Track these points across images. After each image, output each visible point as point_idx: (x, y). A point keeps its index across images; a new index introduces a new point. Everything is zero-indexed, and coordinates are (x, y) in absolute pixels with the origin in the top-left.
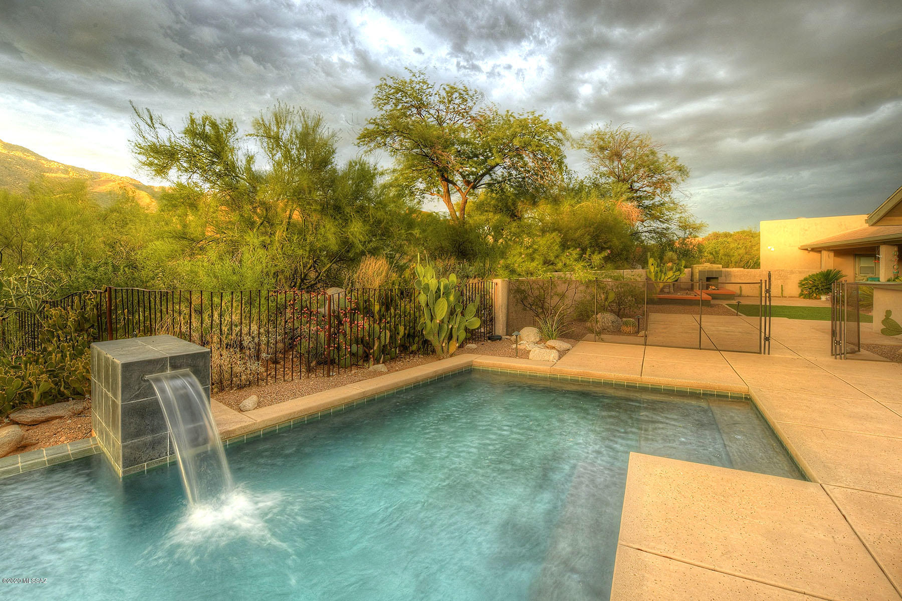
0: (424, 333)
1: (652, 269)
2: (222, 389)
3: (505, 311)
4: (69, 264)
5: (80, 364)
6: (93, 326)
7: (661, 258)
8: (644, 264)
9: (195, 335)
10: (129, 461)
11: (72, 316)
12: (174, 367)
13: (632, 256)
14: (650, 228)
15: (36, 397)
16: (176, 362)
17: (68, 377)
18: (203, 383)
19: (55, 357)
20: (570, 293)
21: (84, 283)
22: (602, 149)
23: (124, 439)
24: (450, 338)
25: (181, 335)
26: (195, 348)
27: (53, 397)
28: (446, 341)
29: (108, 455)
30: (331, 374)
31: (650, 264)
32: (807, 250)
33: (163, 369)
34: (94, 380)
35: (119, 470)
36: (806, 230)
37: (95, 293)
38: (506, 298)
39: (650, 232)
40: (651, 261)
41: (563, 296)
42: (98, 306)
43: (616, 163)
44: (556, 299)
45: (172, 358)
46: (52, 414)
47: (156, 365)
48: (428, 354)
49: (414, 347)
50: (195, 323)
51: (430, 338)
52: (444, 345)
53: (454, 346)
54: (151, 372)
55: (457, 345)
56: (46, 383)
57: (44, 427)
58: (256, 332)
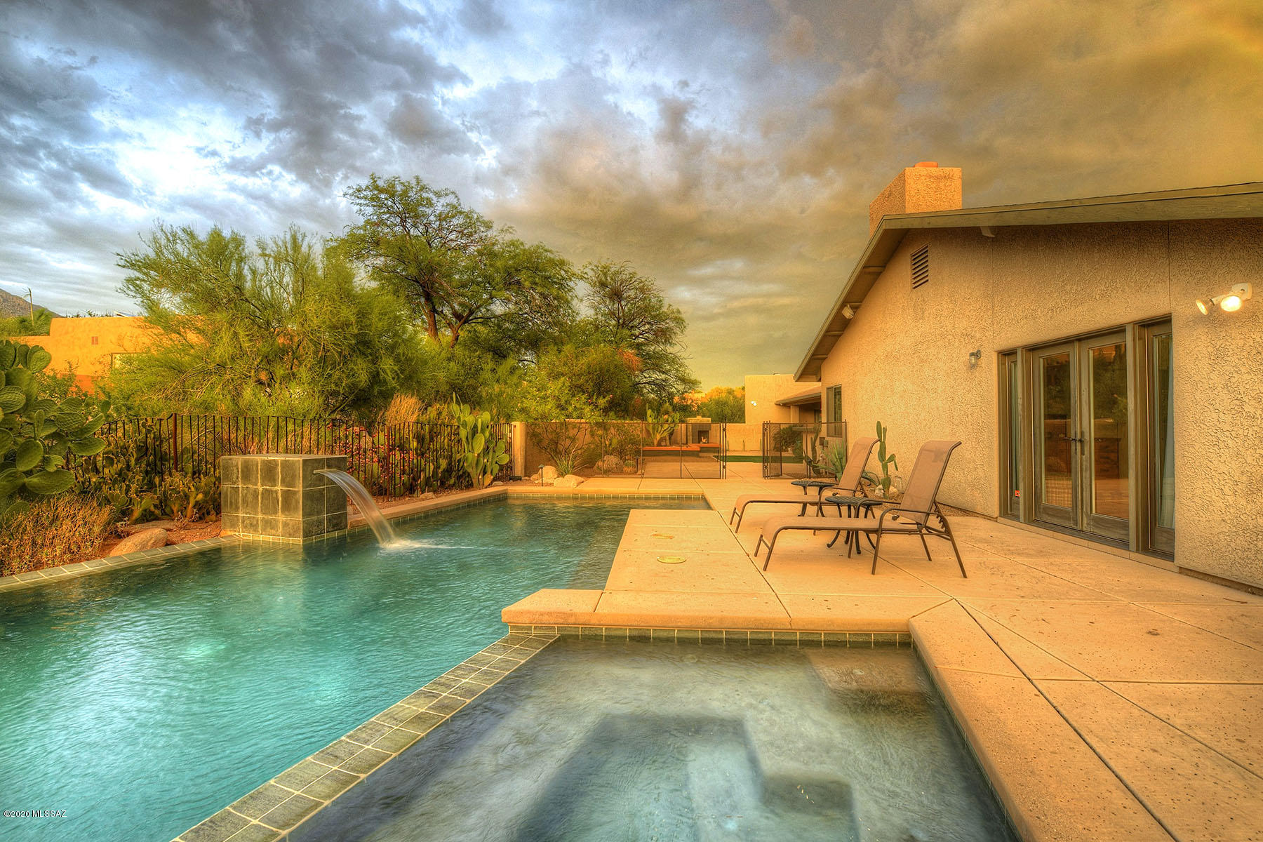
0: (465, 464)
1: (650, 420)
3: (523, 453)
7: (659, 411)
8: (643, 416)
10: (306, 533)
12: (329, 466)
13: (631, 409)
14: (649, 379)
16: (329, 463)
20: (580, 436)
22: (603, 285)
23: (303, 516)
24: (485, 473)
28: (482, 474)
29: (266, 538)
30: (390, 500)
31: (648, 416)
32: (780, 405)
33: (322, 468)
34: (232, 486)
35: (298, 540)
36: (780, 386)
38: (524, 441)
39: (648, 383)
40: (649, 412)
41: (573, 439)
43: (616, 306)
44: (568, 442)
45: (327, 459)
47: (319, 463)
48: (462, 489)
49: (452, 482)
51: (470, 470)
52: (480, 477)
53: (489, 478)
54: (317, 468)
55: (492, 477)
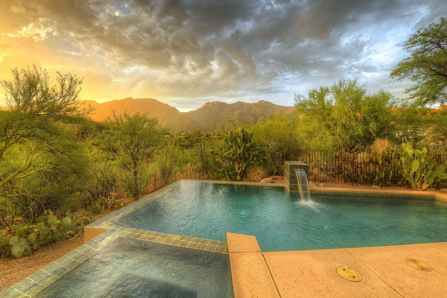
2: (315, 181)
4: (280, 141)
5: (282, 166)
6: (285, 158)
9: (308, 162)
10: (291, 189)
11: (281, 155)
12: (300, 168)
15: (274, 174)
16: (301, 167)
17: (280, 169)
18: (307, 174)
19: (278, 164)
21: (284, 146)
23: (290, 183)
25: (304, 162)
26: (305, 164)
27: (277, 174)
28: (419, 183)
29: (287, 187)
30: (354, 185)
33: (298, 168)
34: (285, 170)
35: (289, 190)
37: (286, 149)
42: (286, 152)
45: (300, 166)
46: (277, 178)
47: (297, 167)
50: (308, 159)
51: (408, 179)
52: (417, 184)
53: (425, 186)
54: (295, 168)
56: (276, 171)
57: (276, 180)
58: (326, 164)
